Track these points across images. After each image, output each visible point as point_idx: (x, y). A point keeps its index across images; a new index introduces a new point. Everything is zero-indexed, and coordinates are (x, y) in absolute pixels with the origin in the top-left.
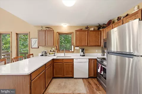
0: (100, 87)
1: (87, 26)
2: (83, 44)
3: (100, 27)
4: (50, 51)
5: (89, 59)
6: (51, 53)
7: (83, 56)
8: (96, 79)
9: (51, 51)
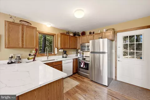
0: (83, 77)
1: (68, 31)
2: (66, 47)
3: (75, 34)
4: (28, 55)
5: (73, 59)
6: (30, 57)
7: (66, 57)
8: (77, 74)
9: (30, 55)
